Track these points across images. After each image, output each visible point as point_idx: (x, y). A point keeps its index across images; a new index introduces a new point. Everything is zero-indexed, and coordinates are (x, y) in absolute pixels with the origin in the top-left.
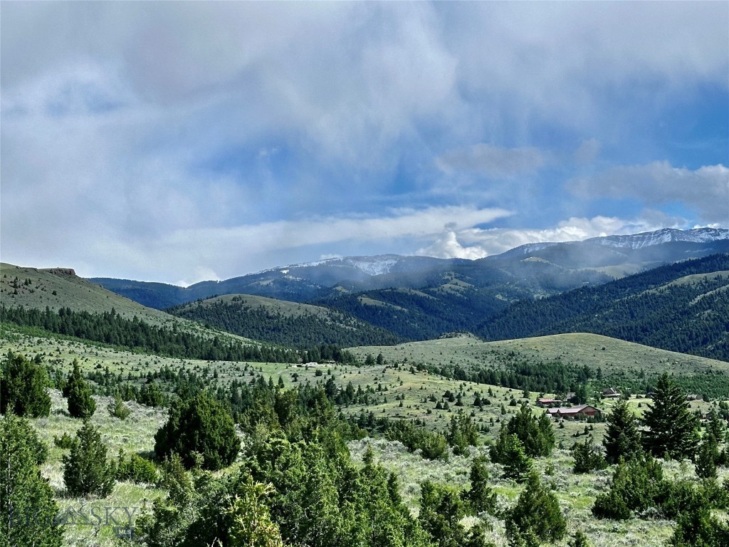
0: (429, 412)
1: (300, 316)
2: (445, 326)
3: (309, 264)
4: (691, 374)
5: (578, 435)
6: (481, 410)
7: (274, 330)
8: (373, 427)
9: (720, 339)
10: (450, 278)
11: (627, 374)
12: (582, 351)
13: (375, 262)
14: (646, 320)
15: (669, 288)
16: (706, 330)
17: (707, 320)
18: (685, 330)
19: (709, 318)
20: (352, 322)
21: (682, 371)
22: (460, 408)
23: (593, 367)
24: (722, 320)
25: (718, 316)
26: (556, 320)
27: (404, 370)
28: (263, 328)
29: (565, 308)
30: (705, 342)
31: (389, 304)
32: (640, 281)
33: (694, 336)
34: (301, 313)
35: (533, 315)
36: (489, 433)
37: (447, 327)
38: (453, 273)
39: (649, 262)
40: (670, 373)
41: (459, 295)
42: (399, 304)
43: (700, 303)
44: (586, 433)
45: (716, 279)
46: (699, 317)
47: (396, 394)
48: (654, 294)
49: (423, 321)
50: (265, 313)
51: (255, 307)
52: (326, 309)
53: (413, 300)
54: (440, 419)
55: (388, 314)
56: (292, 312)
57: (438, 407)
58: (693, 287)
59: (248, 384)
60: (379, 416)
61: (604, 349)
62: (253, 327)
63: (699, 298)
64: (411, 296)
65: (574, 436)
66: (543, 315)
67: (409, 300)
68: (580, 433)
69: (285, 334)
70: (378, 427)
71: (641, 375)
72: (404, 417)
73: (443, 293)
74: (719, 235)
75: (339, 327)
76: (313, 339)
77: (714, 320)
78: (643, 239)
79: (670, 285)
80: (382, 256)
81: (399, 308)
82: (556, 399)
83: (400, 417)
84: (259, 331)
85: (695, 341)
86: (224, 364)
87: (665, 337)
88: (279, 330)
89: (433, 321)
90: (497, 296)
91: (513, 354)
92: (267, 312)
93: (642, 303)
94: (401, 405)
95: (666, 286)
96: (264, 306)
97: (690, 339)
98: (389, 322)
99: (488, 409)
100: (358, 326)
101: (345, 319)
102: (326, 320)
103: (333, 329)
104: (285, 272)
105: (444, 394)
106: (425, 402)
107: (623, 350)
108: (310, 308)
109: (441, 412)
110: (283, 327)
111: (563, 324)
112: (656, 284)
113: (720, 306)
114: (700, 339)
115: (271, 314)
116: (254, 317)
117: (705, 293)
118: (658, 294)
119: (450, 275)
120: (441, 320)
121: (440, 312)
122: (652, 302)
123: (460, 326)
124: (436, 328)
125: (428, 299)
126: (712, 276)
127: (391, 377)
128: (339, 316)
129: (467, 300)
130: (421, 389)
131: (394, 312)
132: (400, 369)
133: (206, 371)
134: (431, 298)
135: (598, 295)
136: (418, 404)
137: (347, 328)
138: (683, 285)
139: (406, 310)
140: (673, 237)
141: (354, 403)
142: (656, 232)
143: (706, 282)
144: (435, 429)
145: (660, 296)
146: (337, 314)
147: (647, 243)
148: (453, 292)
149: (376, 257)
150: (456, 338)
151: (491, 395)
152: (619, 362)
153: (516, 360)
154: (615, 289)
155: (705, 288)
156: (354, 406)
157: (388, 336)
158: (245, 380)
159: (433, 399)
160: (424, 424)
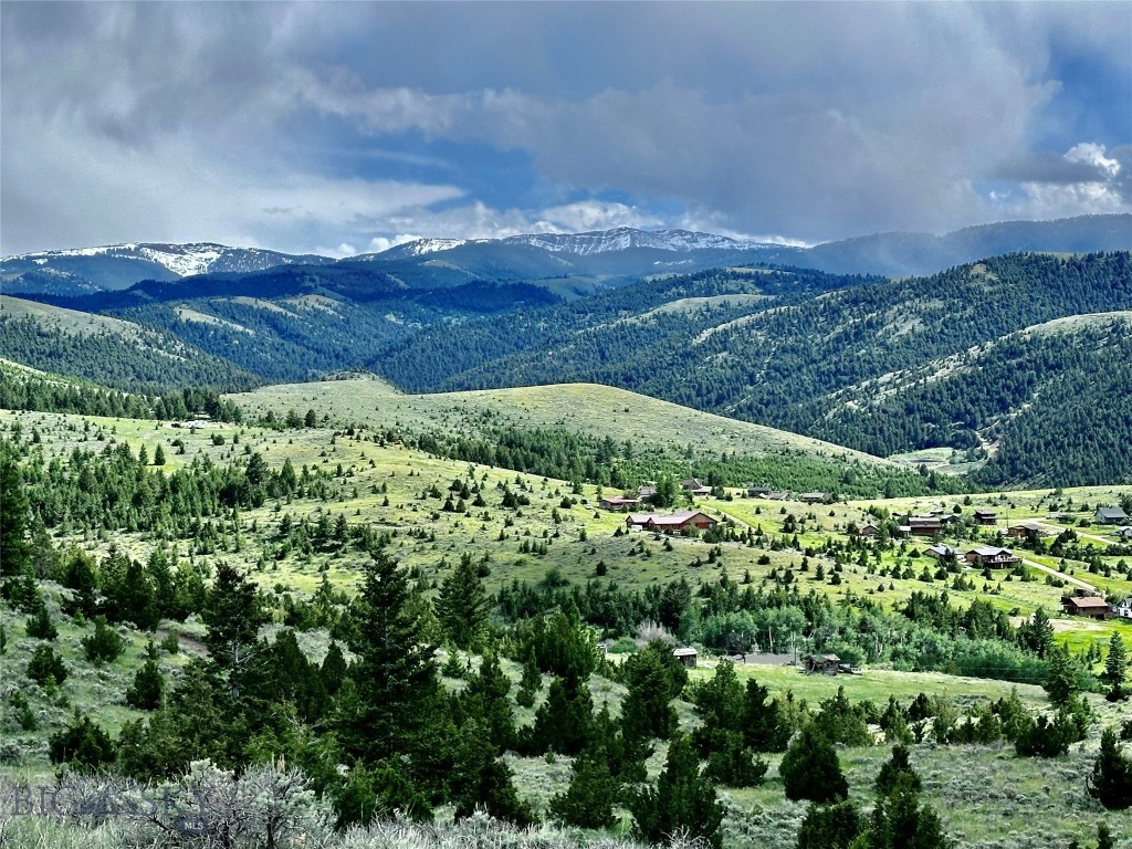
0: (436, 517)
1: (92, 336)
2: (312, 359)
3: (80, 252)
4: (761, 455)
5: (698, 564)
6: (519, 515)
7: (50, 355)
8: (345, 540)
9: (743, 397)
10: (313, 285)
11: (667, 452)
12: (594, 413)
13: (185, 254)
14: (629, 364)
15: (655, 316)
16: (722, 382)
17: (722, 367)
18: (691, 381)
19: (724, 365)
20: (178, 348)
21: (747, 449)
22: (483, 510)
23: (619, 440)
24: (743, 369)
25: (738, 362)
26: (485, 357)
27: (366, 440)
28: (32, 352)
29: (496, 339)
30: (720, 400)
31: (224, 322)
32: (607, 304)
33: (704, 391)
34: (93, 329)
35: (451, 348)
36: (546, 557)
37: (315, 361)
38: (317, 278)
39: (610, 276)
40: (729, 453)
41: (331, 312)
42: (240, 323)
43: (710, 341)
44: (711, 561)
45: (721, 306)
46: (710, 362)
47: (371, 483)
48: (635, 325)
49: (277, 350)
50: (35, 326)
51: (18, 316)
52: (134, 325)
53: (261, 317)
54: (457, 530)
55: (224, 337)
56: (79, 328)
57: (448, 507)
58: (690, 317)
59: (98, 455)
60: (353, 522)
61: (627, 411)
62: (16, 350)
63: (706, 334)
64: (258, 309)
65: (692, 565)
66: (466, 349)
67: (255, 316)
68: (702, 560)
69: (70, 362)
70: (352, 541)
71: (689, 454)
72: (395, 525)
73: (307, 309)
74: (696, 241)
75: (158, 355)
76: (117, 372)
77: (732, 368)
78: (590, 242)
79: (656, 311)
80: (197, 245)
81: (240, 328)
82: (626, 497)
83: (387, 524)
84: (26, 356)
85: (705, 399)
86: (43, 418)
87: (661, 390)
88: (60, 356)
89: (293, 352)
90: (387, 317)
91: (488, 414)
92: (39, 327)
93: (617, 337)
94: (386, 504)
95: (651, 314)
96: (33, 316)
97: (698, 395)
98: (225, 350)
99: (529, 513)
100: (188, 356)
101: (165, 342)
102: (135, 343)
103: (148, 358)
104: (41, 262)
105: (450, 485)
106: (424, 498)
107: (656, 413)
108: (108, 323)
109: (455, 517)
110: (65, 350)
111: (500, 364)
112: (633, 309)
113: (740, 347)
114: (713, 396)
115: (45, 330)
116: (17, 333)
117: (715, 327)
118: (639, 324)
119: (314, 281)
120: (305, 350)
121: (305, 337)
122: (630, 337)
123: (334, 360)
124: (299, 361)
125: (285, 317)
126: (715, 301)
127: (349, 452)
128: (157, 338)
129: (343, 320)
130: (411, 475)
131: (235, 333)
132: (358, 438)
133: (17, 429)
134: (290, 314)
135: (545, 321)
136: (414, 502)
137: (171, 356)
138: (675, 312)
139: (251, 332)
140: (633, 240)
141: (300, 495)
142: (609, 233)
143: (708, 310)
144: (453, 546)
145: (643, 329)
146: (153, 334)
147: (596, 248)
148: (322, 308)
149: (188, 246)
150: (353, 381)
151: (523, 487)
152: (653, 432)
153: (495, 424)
154: (570, 314)
155: (706, 318)
156: (301, 501)
157: (237, 372)
158: (90, 449)
159: (436, 494)
160: (432, 539)
